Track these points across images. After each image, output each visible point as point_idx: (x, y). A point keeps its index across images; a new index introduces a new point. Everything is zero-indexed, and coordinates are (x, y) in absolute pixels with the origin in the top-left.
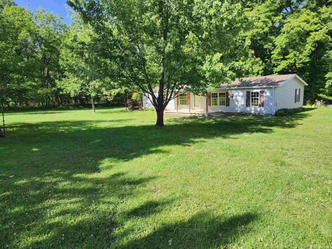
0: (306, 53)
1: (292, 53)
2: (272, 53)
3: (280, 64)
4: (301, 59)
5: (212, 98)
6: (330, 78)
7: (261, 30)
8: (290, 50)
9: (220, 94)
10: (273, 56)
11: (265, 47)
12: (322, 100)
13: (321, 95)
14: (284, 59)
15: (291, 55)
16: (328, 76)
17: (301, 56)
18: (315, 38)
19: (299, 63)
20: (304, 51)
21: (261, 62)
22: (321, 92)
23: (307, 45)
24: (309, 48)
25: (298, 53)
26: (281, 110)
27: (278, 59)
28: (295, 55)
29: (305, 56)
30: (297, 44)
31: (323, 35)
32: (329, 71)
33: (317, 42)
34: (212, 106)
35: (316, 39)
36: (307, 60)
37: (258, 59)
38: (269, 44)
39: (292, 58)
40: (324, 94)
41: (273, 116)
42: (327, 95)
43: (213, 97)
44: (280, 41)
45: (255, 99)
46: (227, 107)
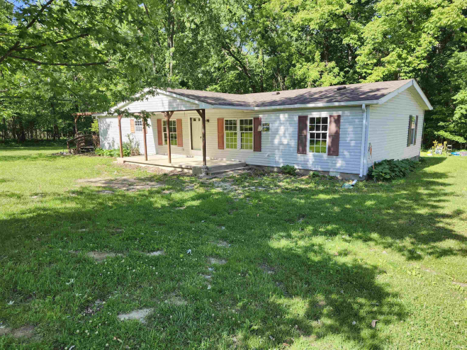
0: (420, 51)
1: (394, 53)
2: (357, 52)
3: (371, 74)
4: (410, 63)
5: (225, 132)
6: (462, 102)
7: (338, 7)
8: (391, 47)
9: (242, 122)
10: (358, 58)
11: (345, 41)
12: (445, 143)
13: (442, 133)
14: (379, 64)
15: (392, 56)
16: (459, 96)
17: (410, 59)
18: (440, 19)
19: (405, 72)
20: (418, 48)
21: (336, 70)
22: (442, 128)
23: (424, 35)
24: (427, 41)
25: (405, 51)
26: (380, 164)
27: (367, 65)
28: (400, 56)
29: (417, 57)
30: (404, 35)
31: (458, 15)
32: (461, 89)
33: (443, 29)
34: (226, 149)
35: (444, 22)
36: (422, 66)
37: (333, 64)
38: (352, 36)
39: (394, 62)
40: (446, 131)
41: (360, 180)
42: (451, 132)
43: (227, 128)
44: (373, 30)
45: (318, 136)
46: (257, 154)
